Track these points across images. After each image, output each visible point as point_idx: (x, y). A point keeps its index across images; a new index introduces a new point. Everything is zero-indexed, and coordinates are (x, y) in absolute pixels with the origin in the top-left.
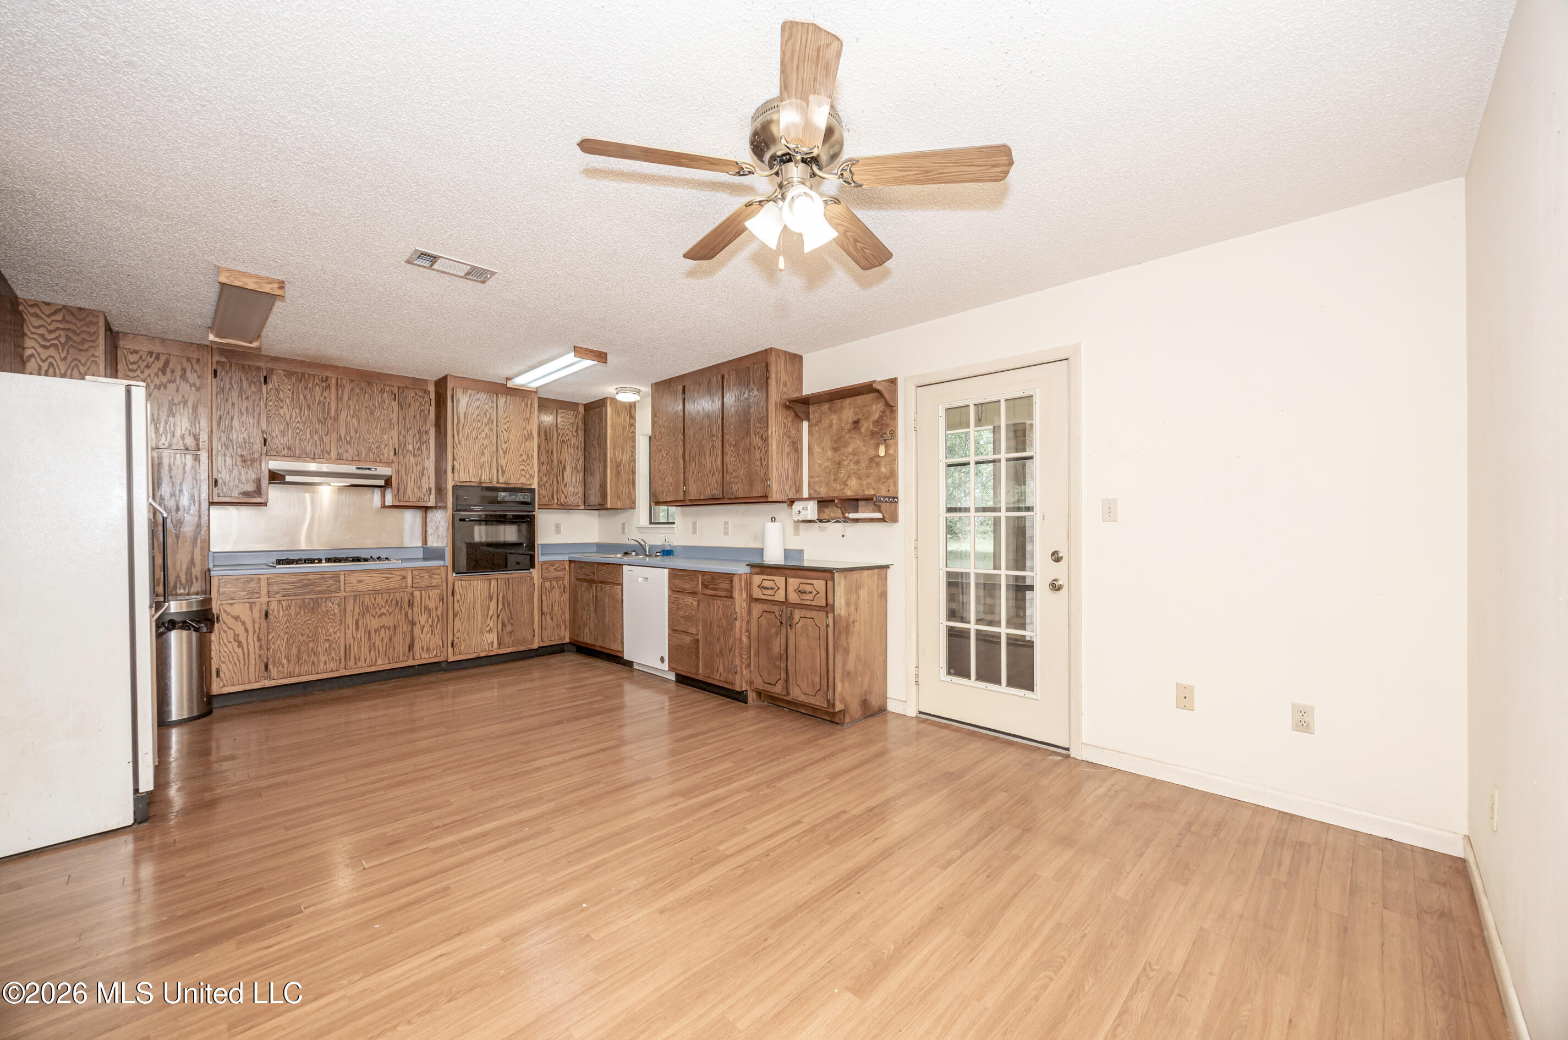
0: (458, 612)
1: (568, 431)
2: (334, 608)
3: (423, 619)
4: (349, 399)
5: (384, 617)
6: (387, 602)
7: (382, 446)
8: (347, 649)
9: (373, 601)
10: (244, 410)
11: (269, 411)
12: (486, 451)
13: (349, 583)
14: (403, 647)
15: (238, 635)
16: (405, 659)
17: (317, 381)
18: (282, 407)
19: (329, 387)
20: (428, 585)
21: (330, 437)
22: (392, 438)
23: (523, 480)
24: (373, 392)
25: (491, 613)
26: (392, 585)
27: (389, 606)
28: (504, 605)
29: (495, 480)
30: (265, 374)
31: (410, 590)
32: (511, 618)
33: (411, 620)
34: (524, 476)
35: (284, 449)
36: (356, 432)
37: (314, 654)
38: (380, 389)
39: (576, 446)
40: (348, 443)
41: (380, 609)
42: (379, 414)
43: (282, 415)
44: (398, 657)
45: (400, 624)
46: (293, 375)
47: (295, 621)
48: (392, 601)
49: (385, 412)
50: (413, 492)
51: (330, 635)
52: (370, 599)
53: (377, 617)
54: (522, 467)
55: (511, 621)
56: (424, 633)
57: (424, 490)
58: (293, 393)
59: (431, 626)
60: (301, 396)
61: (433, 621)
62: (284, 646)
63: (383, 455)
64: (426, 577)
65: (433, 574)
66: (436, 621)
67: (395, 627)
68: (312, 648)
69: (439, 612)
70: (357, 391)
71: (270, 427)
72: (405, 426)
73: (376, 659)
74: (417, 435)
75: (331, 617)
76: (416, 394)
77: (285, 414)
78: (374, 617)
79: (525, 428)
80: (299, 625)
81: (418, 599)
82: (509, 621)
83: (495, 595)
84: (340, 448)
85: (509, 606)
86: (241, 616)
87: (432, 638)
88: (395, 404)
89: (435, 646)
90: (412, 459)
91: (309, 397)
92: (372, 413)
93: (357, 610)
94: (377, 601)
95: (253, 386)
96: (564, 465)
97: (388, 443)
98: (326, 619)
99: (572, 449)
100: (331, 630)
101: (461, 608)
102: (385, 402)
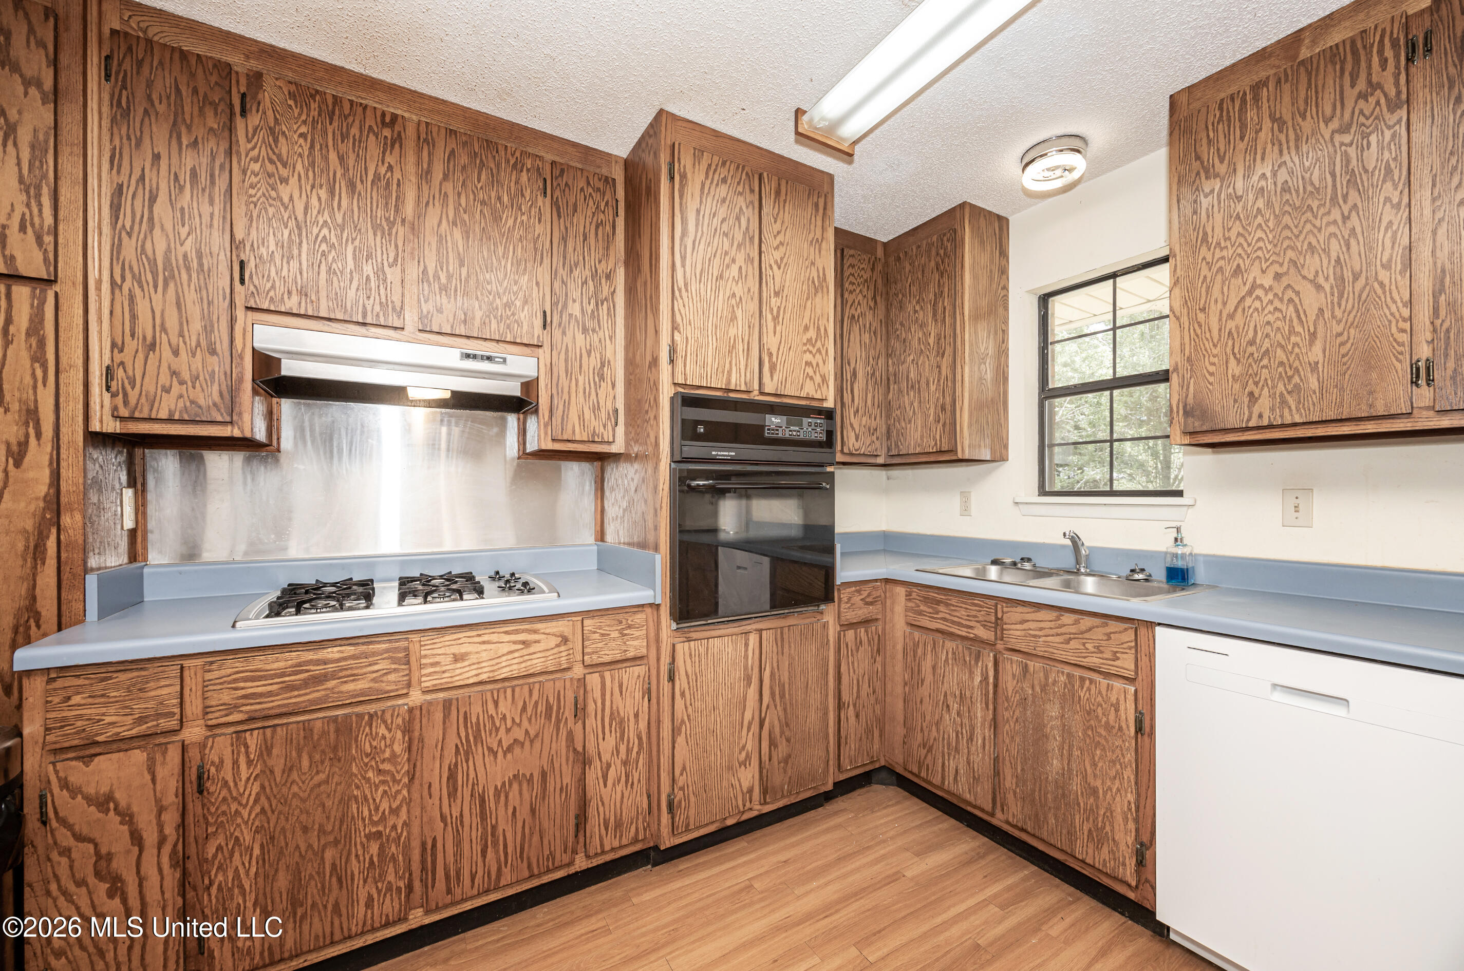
0: (683, 722)
1: (860, 297)
2: (393, 740)
3: (607, 746)
4: (446, 177)
5: (517, 750)
6: (524, 709)
7: (518, 303)
8: (429, 849)
9: (492, 711)
10: (185, 177)
11: (252, 186)
12: (739, 313)
13: (433, 665)
14: (562, 827)
15: (109, 857)
16: (566, 859)
17: (370, 121)
18: (284, 181)
19: (398, 140)
20: (618, 657)
21: (403, 271)
22: (537, 284)
23: (809, 389)
24: (498, 166)
25: (748, 716)
26: (537, 664)
27: (530, 720)
28: (773, 694)
29: (756, 387)
30: (243, 89)
31: (578, 671)
32: (787, 725)
33: (580, 749)
34: (811, 378)
35: (289, 293)
36: (462, 265)
37: (340, 880)
38: (512, 162)
39: (873, 329)
40: (444, 289)
41: (508, 730)
42: (510, 222)
43: (286, 200)
44: (552, 855)
45: (557, 765)
46: (313, 96)
47: (285, 790)
48: (536, 703)
49: (525, 218)
50: (581, 417)
51: (383, 818)
52: (484, 704)
53: (500, 754)
54: (808, 357)
55: (787, 733)
56: (609, 782)
57: (603, 415)
58: (312, 147)
59: (625, 763)
60: (333, 156)
61: (629, 751)
62: (254, 870)
63: (520, 324)
64: (615, 634)
65: (630, 627)
66: (636, 749)
67: (544, 775)
68: (334, 865)
69: (643, 725)
70: (464, 159)
71: (254, 232)
72: (564, 258)
73: (499, 870)
74: (591, 283)
75: (386, 766)
76: (588, 183)
77: (291, 198)
78: (495, 754)
79: (813, 264)
80: (295, 802)
81: (597, 694)
82: (782, 733)
83: (756, 670)
84: (426, 302)
85: (782, 696)
86: (117, 795)
87: (626, 794)
88: (544, 204)
89: (634, 813)
90: (580, 337)
91: (351, 162)
92: (496, 219)
93: (452, 740)
94: (502, 708)
95: (209, 113)
96: (854, 369)
97: (530, 295)
98: (370, 774)
99: (867, 335)
100: (385, 805)
101: (690, 710)
102: (523, 195)
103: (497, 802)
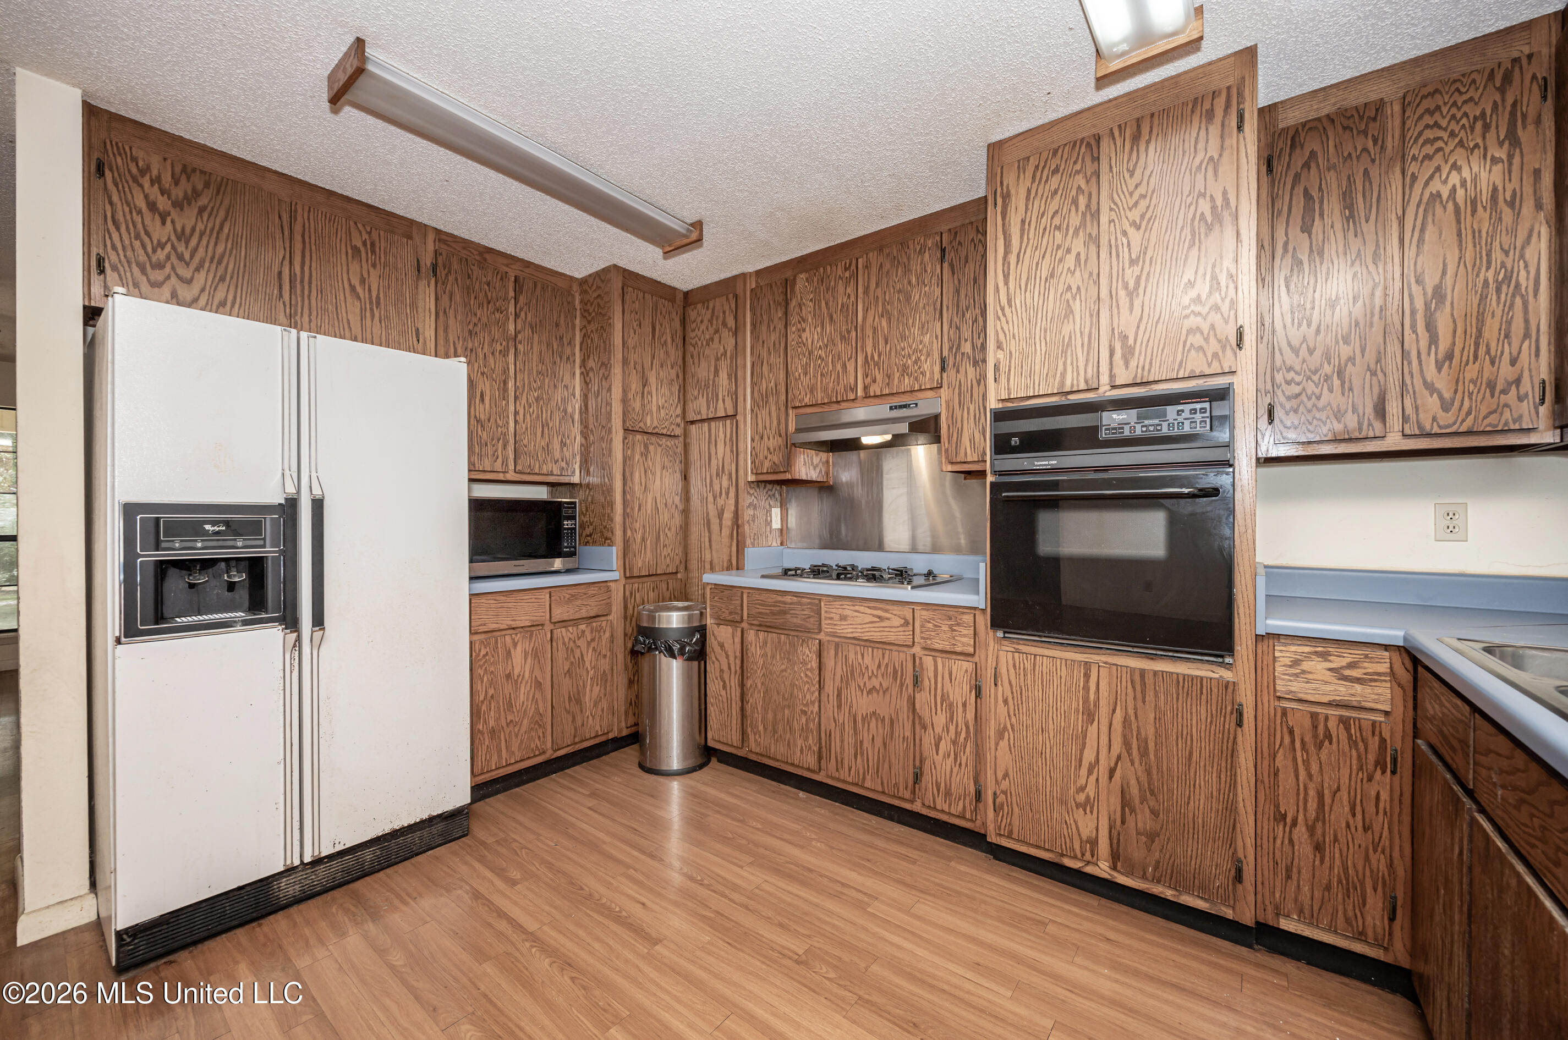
0: (1006, 728)
3: (940, 719)
4: (878, 284)
5: (875, 695)
6: (879, 666)
7: (923, 358)
9: (860, 661)
10: (772, 347)
11: (793, 340)
12: (1076, 306)
13: (830, 618)
14: (904, 767)
15: (723, 671)
16: (907, 793)
17: (840, 273)
18: (804, 330)
20: (948, 648)
21: (855, 361)
22: (936, 337)
23: (1195, 365)
24: (909, 258)
26: (888, 635)
27: (883, 675)
28: (1127, 744)
29: (1105, 379)
31: (917, 651)
32: (1152, 792)
36: (886, 343)
37: (791, 729)
38: (918, 251)
41: (870, 678)
42: (917, 297)
43: (805, 342)
44: (897, 787)
45: (901, 719)
46: (815, 275)
47: (771, 667)
48: (887, 665)
51: (809, 705)
52: (857, 656)
53: (865, 693)
54: (1193, 322)
56: (941, 752)
58: (815, 304)
59: (954, 742)
60: (824, 305)
61: (957, 734)
62: (761, 703)
63: (923, 374)
64: (945, 628)
65: (958, 625)
66: (963, 735)
67: (892, 721)
68: (788, 719)
69: (970, 716)
71: (793, 366)
73: (864, 773)
75: (809, 674)
77: (807, 339)
78: (862, 691)
80: (775, 676)
81: (931, 674)
82: (1143, 800)
83: (1104, 714)
84: (867, 377)
85: (1144, 753)
86: (725, 645)
87: (955, 771)
88: (943, 269)
89: (961, 791)
92: (908, 298)
93: (840, 671)
94: (866, 661)
95: (780, 309)
97: (932, 349)
98: (802, 675)
100: (810, 698)
101: (1013, 720)
102: (926, 271)
103: (863, 726)
